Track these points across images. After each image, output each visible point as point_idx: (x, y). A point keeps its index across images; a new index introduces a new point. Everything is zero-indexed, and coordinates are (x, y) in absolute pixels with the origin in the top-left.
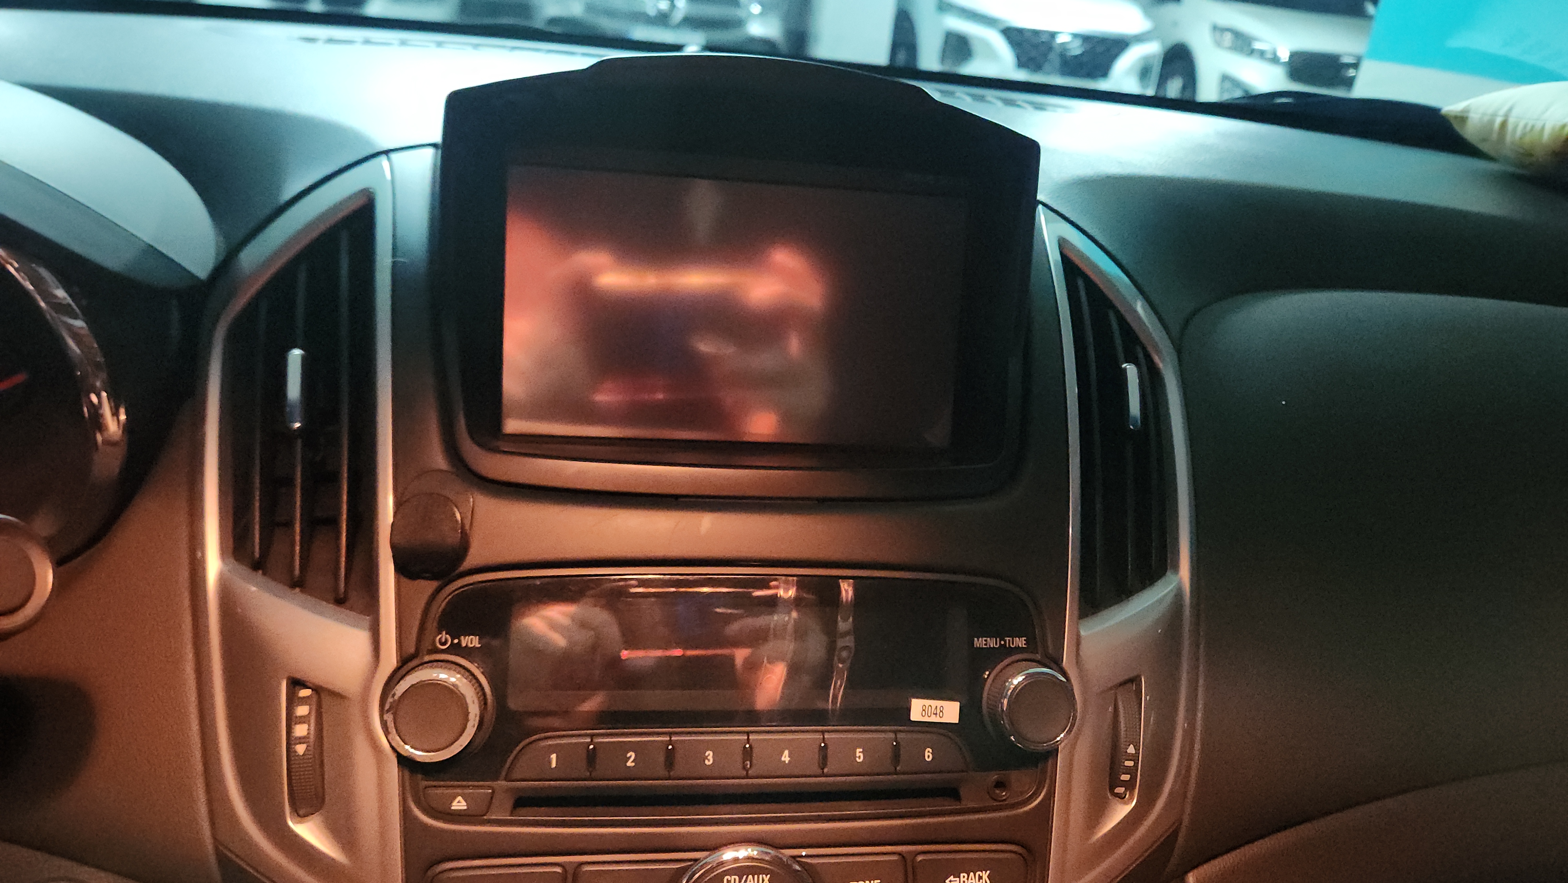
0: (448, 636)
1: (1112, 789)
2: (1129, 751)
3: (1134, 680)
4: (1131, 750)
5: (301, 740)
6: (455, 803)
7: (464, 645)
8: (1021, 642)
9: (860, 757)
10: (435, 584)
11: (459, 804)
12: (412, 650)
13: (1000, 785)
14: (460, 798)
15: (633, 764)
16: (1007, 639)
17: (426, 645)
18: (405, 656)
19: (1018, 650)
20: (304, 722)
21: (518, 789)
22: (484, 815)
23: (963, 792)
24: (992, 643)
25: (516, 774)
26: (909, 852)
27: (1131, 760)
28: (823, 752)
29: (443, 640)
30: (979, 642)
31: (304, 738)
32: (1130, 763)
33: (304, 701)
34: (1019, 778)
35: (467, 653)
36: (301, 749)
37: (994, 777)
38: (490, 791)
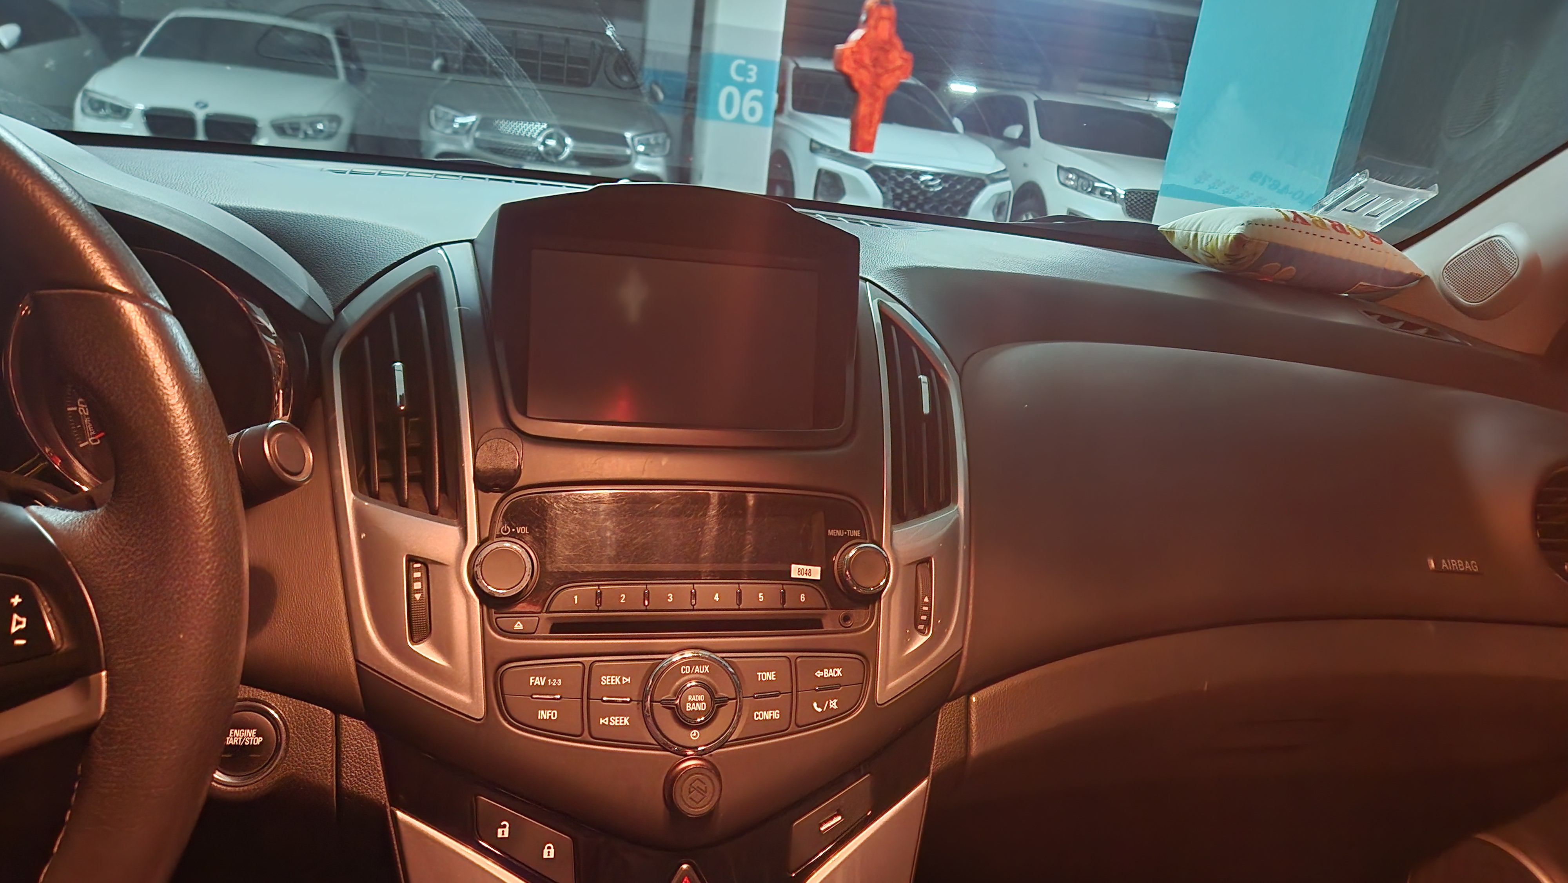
0: (508, 527)
1: (916, 627)
2: (925, 600)
3: (927, 561)
4: (926, 600)
5: (418, 591)
6: (516, 626)
7: (518, 532)
8: (856, 533)
9: (761, 598)
10: (500, 495)
11: (519, 626)
12: (487, 535)
13: (846, 618)
14: (519, 623)
15: (624, 602)
16: (848, 531)
17: (496, 532)
18: (482, 538)
19: (855, 538)
20: (419, 581)
21: (554, 618)
22: (534, 633)
23: (824, 622)
24: (839, 533)
25: (551, 609)
26: (793, 656)
27: (926, 606)
28: (739, 595)
29: (506, 530)
30: (831, 533)
31: (419, 590)
32: (926, 608)
33: (417, 570)
34: (859, 615)
35: (520, 537)
36: (418, 596)
37: (842, 613)
38: (537, 618)
